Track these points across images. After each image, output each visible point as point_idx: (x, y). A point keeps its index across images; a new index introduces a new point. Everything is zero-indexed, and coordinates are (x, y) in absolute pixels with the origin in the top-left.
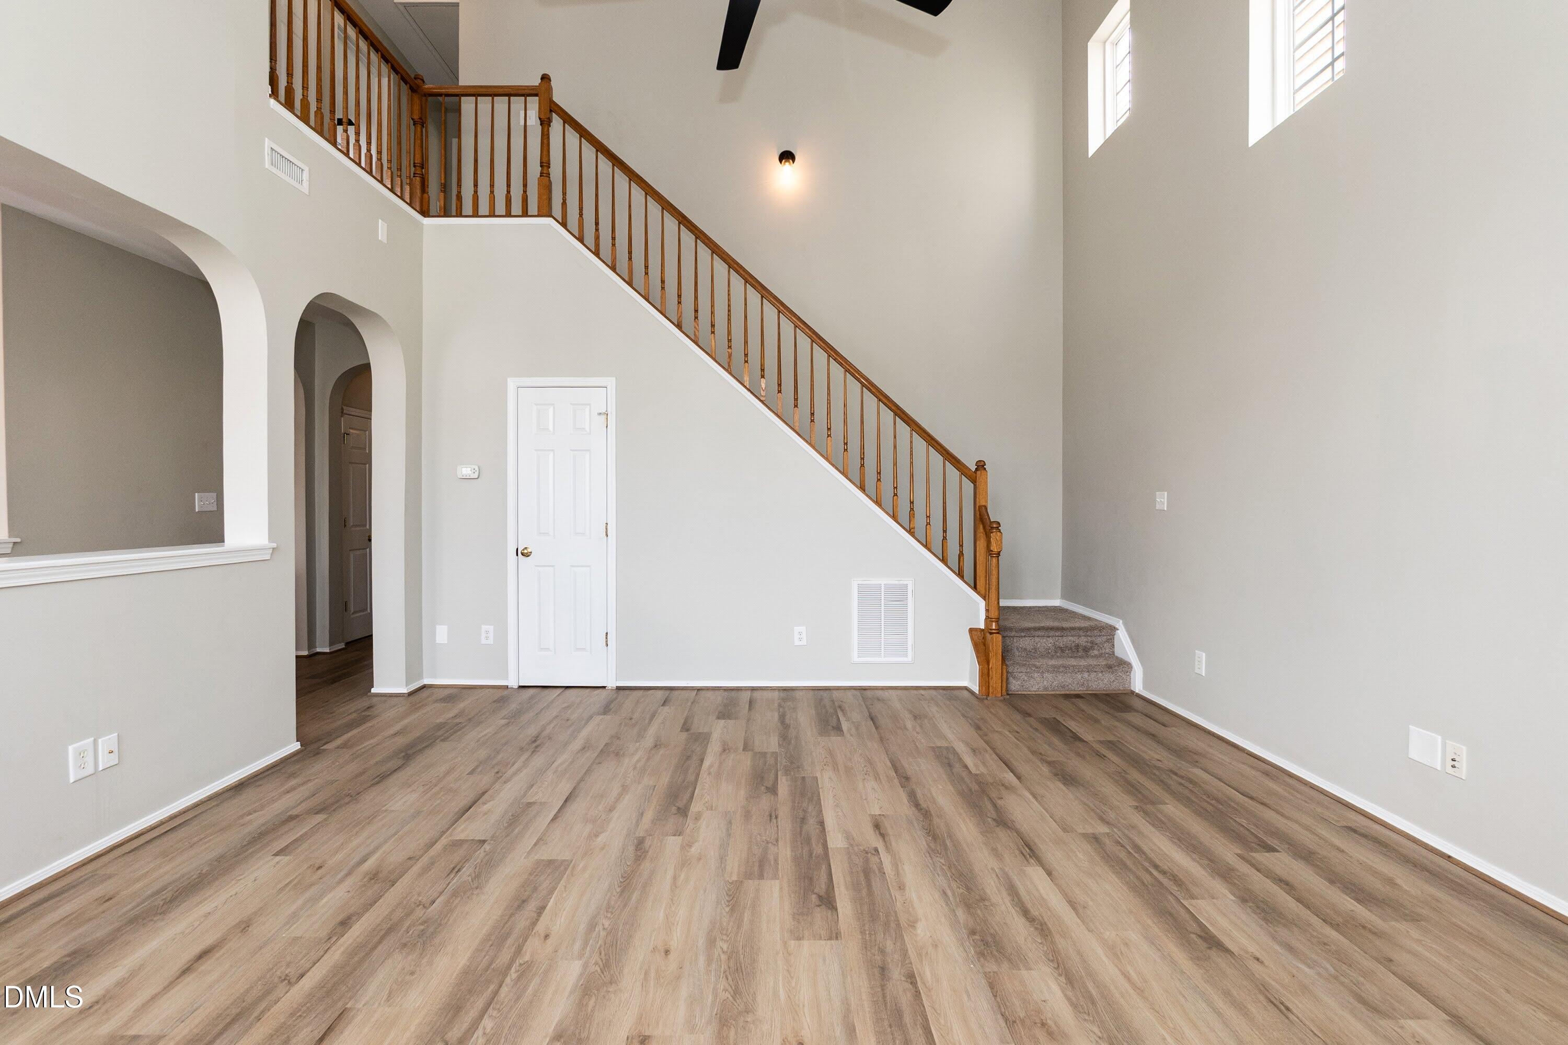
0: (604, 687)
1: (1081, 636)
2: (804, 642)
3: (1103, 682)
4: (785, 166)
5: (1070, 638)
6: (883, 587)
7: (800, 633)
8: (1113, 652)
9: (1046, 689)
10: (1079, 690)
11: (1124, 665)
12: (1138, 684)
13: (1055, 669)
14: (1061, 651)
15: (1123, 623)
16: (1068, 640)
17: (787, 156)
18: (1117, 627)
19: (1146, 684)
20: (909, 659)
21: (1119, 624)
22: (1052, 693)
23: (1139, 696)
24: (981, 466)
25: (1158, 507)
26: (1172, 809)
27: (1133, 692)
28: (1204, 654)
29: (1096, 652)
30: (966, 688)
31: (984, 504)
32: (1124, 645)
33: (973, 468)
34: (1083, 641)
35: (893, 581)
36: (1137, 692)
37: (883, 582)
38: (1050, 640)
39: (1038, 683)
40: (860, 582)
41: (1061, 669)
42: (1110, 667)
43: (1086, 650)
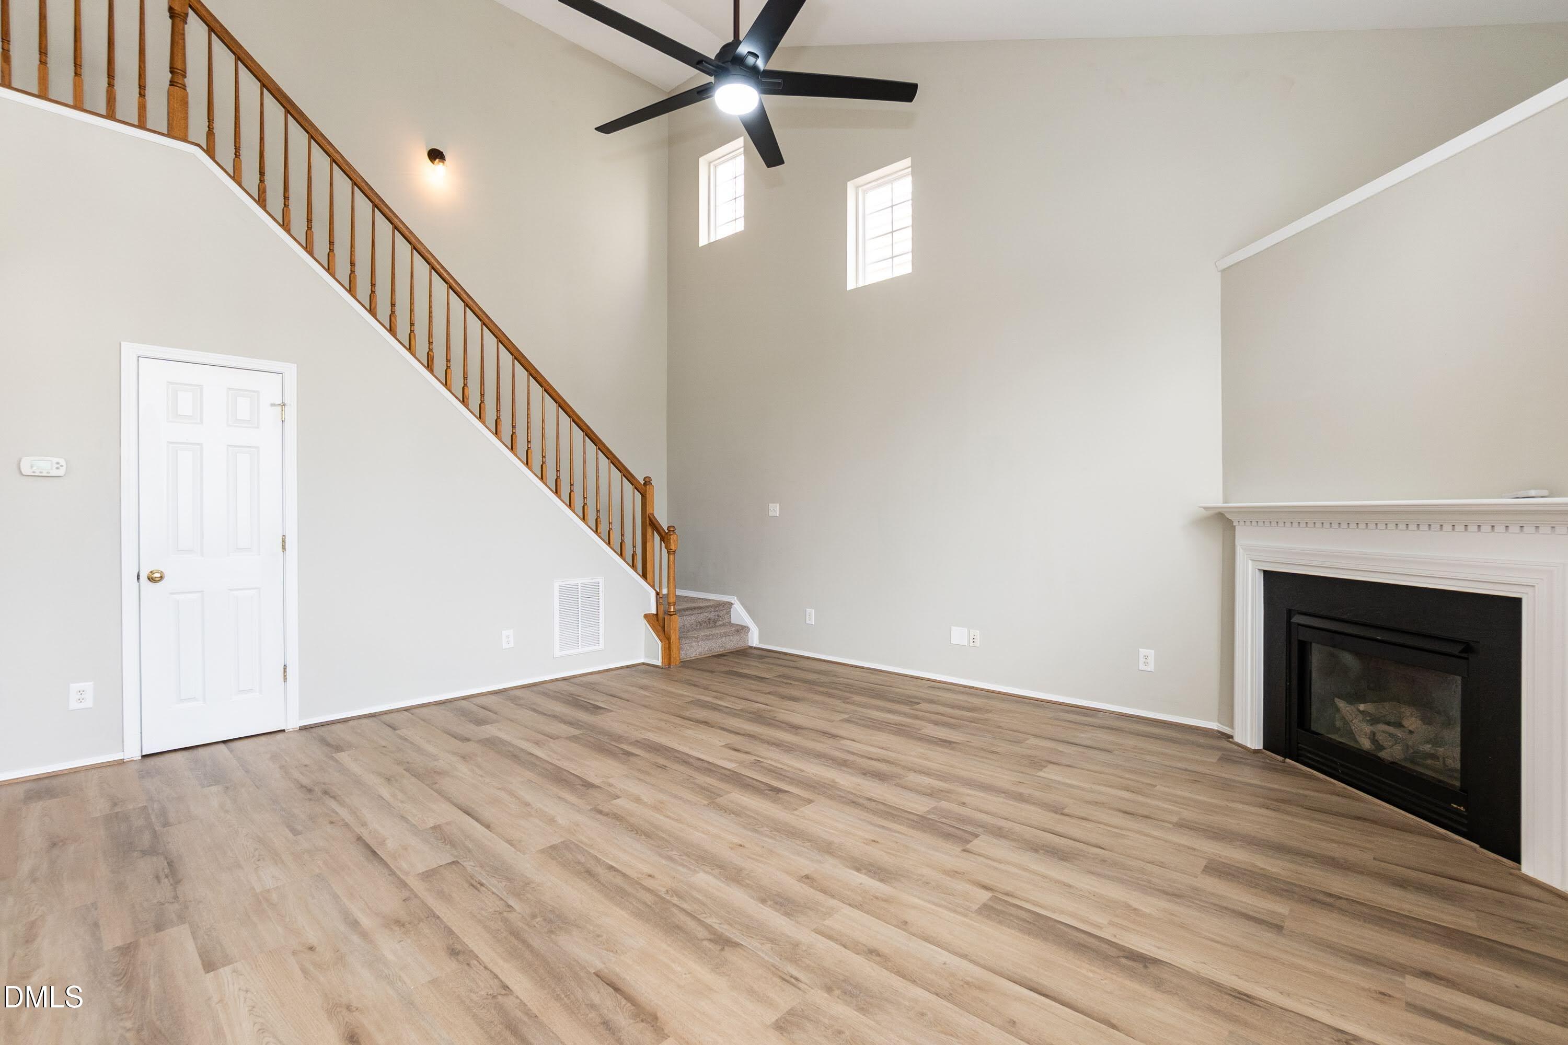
0: (284, 731)
1: (711, 612)
2: (512, 645)
3: (732, 643)
4: (439, 166)
5: (705, 614)
6: (579, 585)
7: (508, 637)
8: (730, 621)
9: (701, 654)
10: (721, 650)
11: (742, 630)
12: (754, 640)
13: (707, 638)
14: (700, 625)
15: (737, 599)
16: (702, 616)
17: (435, 155)
18: (733, 602)
19: (761, 640)
20: (601, 646)
21: (734, 599)
22: (705, 656)
23: (756, 648)
24: (648, 481)
25: (771, 514)
26: (857, 698)
27: (751, 647)
28: (813, 610)
29: (720, 623)
30: (644, 664)
31: (651, 512)
32: (740, 614)
33: (642, 482)
34: (712, 615)
35: (586, 580)
36: (754, 646)
37: (579, 581)
38: (693, 617)
39: (696, 650)
40: (561, 583)
41: (711, 637)
42: (738, 631)
43: (715, 622)
